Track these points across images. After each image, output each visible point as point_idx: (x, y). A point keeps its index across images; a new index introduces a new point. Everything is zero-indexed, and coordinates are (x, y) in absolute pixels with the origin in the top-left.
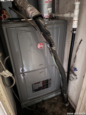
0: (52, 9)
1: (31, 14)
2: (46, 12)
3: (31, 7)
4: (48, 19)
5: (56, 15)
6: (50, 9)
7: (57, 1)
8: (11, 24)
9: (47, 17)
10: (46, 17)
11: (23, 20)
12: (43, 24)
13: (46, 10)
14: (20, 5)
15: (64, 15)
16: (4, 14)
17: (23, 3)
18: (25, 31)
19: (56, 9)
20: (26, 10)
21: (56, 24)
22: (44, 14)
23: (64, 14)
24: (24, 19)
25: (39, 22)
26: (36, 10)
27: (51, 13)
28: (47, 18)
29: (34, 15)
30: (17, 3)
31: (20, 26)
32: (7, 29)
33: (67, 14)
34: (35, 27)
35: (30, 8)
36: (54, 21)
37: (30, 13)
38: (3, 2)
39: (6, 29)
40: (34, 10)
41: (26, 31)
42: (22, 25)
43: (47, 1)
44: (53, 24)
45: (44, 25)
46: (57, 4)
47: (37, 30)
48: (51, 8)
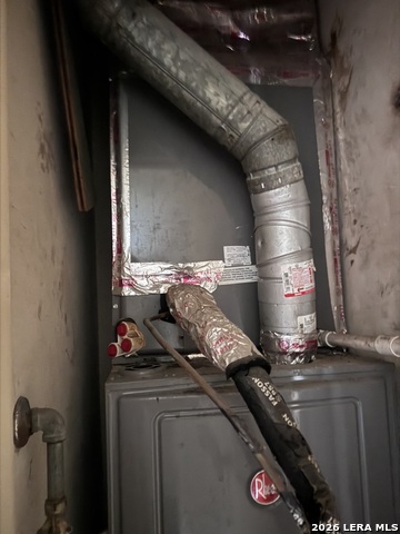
0: (317, 316)
1: (222, 352)
2: (291, 331)
3: (222, 326)
4: (301, 358)
5: (340, 341)
6: (307, 317)
7: (337, 284)
8: (144, 379)
9: (298, 350)
10: (292, 350)
11: (195, 356)
12: (271, 398)
13: (292, 324)
14: (183, 316)
15: (371, 344)
16: (126, 337)
17: (198, 307)
18: (196, 413)
19: (334, 314)
20: (202, 338)
21: (340, 381)
22: (284, 337)
23: (373, 338)
24: (198, 352)
25: (252, 389)
26: (240, 340)
27: (311, 333)
28: (294, 355)
29: (233, 360)
30: (174, 307)
31: (177, 388)
32: (123, 400)
33: (386, 342)
34: (233, 419)
35: (219, 329)
36: (328, 369)
37: (219, 350)
38: (130, 296)
39: (118, 403)
40: (232, 340)
41: (202, 412)
42: (186, 387)
43: (291, 292)
44: (326, 381)
45: (275, 403)
46: (337, 294)
47: (241, 429)
48: (313, 315)
